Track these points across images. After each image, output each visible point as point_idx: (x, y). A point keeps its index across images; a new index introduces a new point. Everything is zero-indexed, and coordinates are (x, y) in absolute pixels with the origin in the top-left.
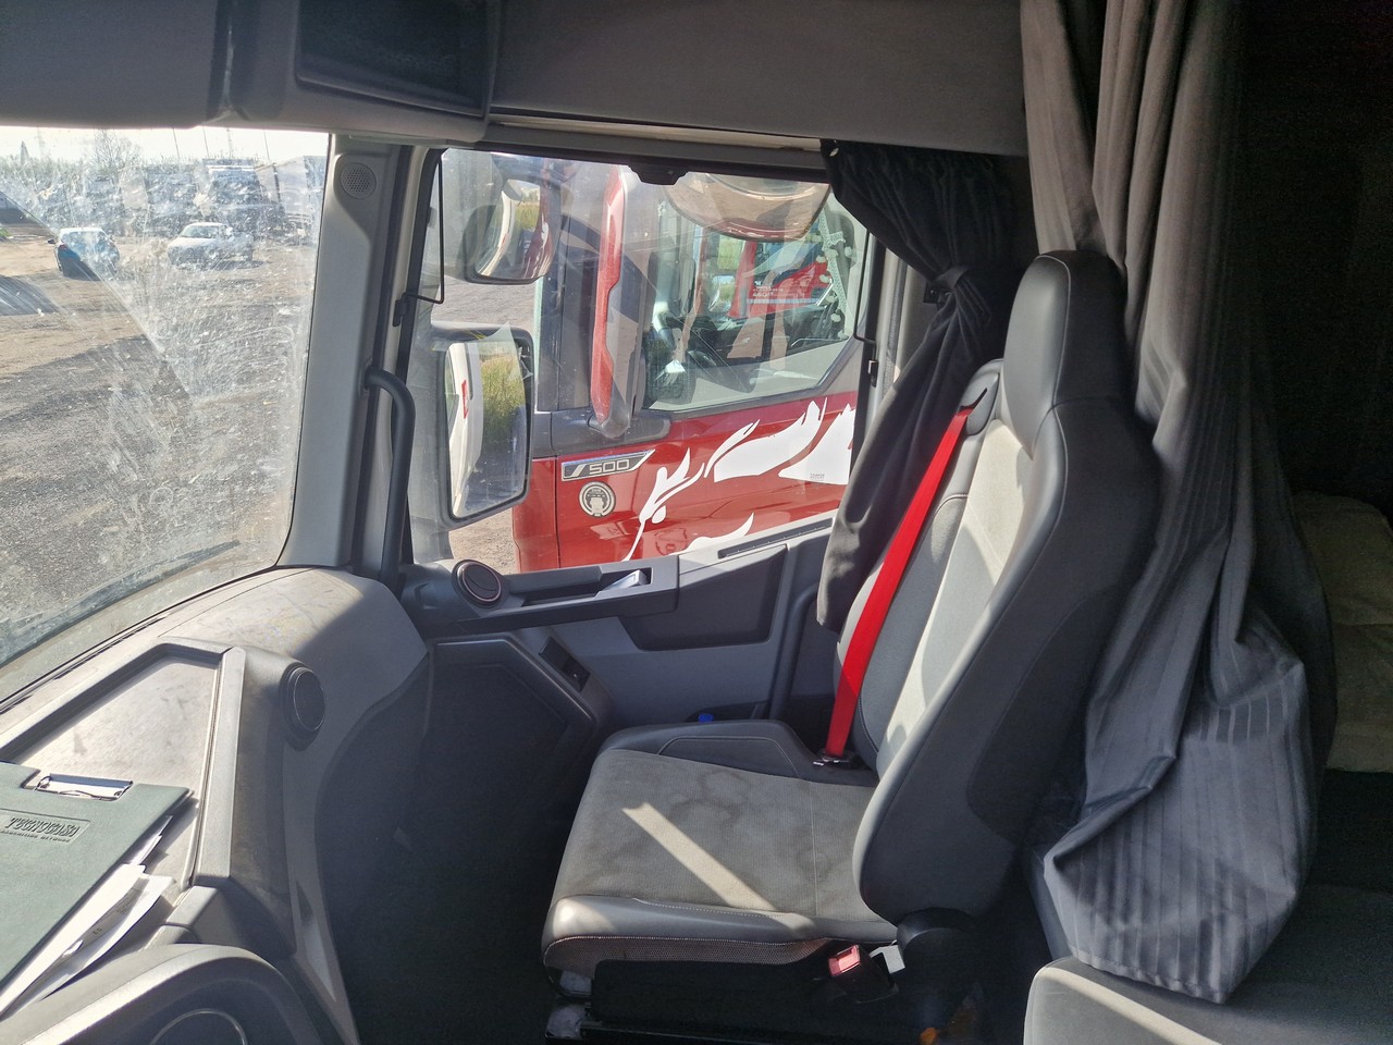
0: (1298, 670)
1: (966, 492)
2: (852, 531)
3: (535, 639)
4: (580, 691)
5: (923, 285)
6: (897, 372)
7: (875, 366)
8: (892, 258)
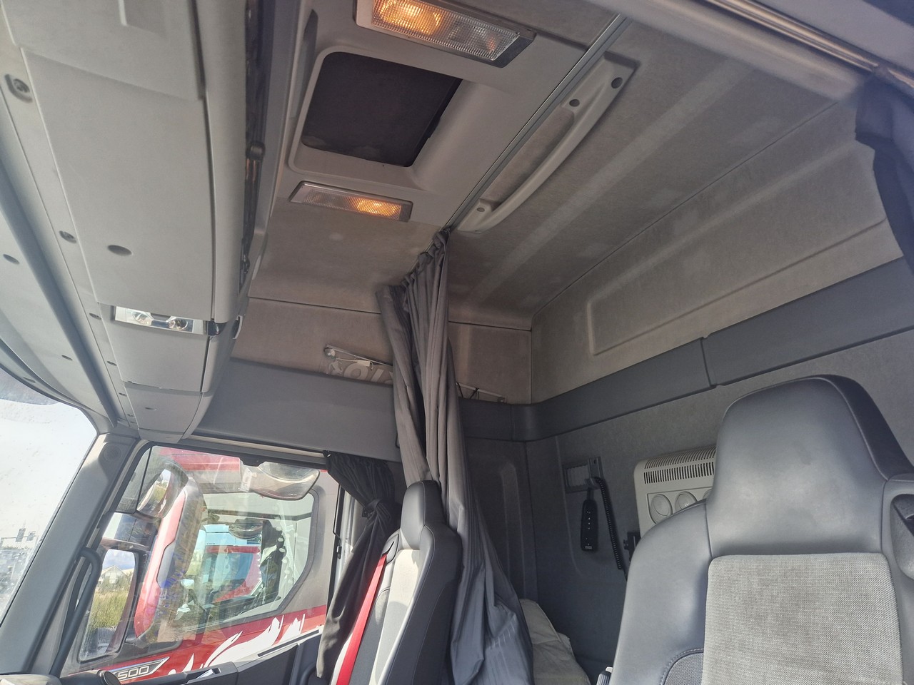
0: (515, 617)
1: (389, 587)
2: (336, 622)
5: (362, 509)
6: (352, 548)
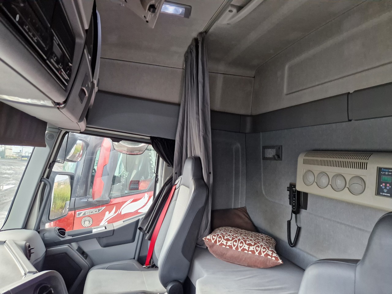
3: (74, 245)
4: (86, 259)
7: (158, 179)
8: (161, 159)
